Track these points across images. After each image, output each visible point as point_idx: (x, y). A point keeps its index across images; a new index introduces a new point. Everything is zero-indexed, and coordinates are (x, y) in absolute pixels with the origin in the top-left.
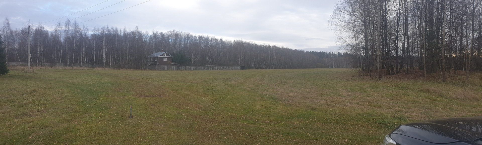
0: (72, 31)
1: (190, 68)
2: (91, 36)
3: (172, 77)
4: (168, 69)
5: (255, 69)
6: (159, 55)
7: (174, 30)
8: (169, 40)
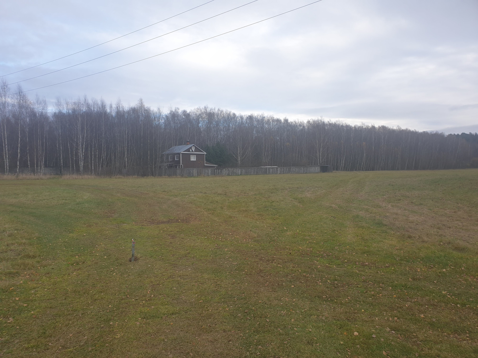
0: (13, 106)
1: (235, 171)
2: (53, 117)
3: (206, 187)
4: (199, 174)
5: (346, 170)
6: (182, 149)
7: (206, 107)
8: (199, 123)
